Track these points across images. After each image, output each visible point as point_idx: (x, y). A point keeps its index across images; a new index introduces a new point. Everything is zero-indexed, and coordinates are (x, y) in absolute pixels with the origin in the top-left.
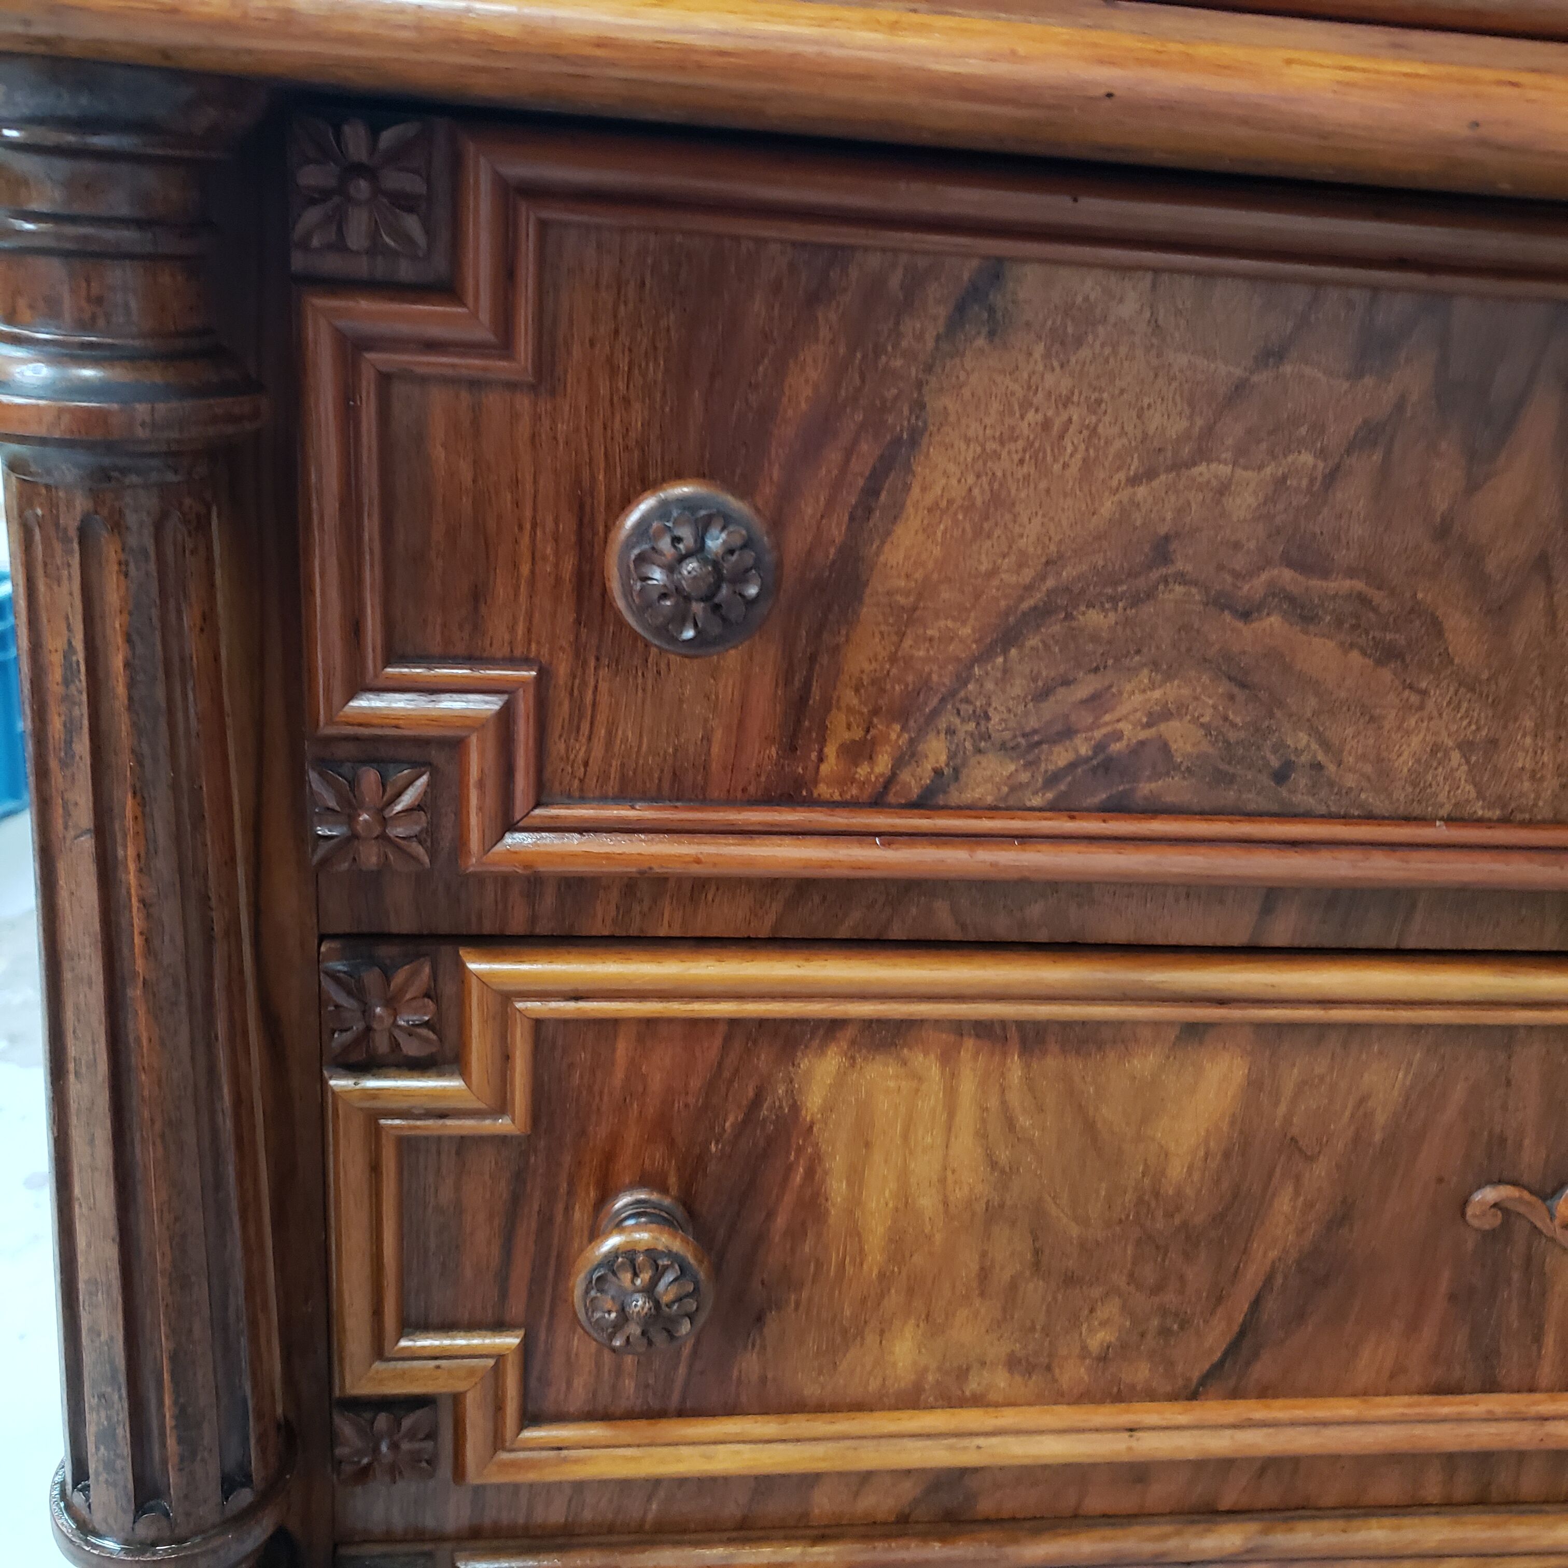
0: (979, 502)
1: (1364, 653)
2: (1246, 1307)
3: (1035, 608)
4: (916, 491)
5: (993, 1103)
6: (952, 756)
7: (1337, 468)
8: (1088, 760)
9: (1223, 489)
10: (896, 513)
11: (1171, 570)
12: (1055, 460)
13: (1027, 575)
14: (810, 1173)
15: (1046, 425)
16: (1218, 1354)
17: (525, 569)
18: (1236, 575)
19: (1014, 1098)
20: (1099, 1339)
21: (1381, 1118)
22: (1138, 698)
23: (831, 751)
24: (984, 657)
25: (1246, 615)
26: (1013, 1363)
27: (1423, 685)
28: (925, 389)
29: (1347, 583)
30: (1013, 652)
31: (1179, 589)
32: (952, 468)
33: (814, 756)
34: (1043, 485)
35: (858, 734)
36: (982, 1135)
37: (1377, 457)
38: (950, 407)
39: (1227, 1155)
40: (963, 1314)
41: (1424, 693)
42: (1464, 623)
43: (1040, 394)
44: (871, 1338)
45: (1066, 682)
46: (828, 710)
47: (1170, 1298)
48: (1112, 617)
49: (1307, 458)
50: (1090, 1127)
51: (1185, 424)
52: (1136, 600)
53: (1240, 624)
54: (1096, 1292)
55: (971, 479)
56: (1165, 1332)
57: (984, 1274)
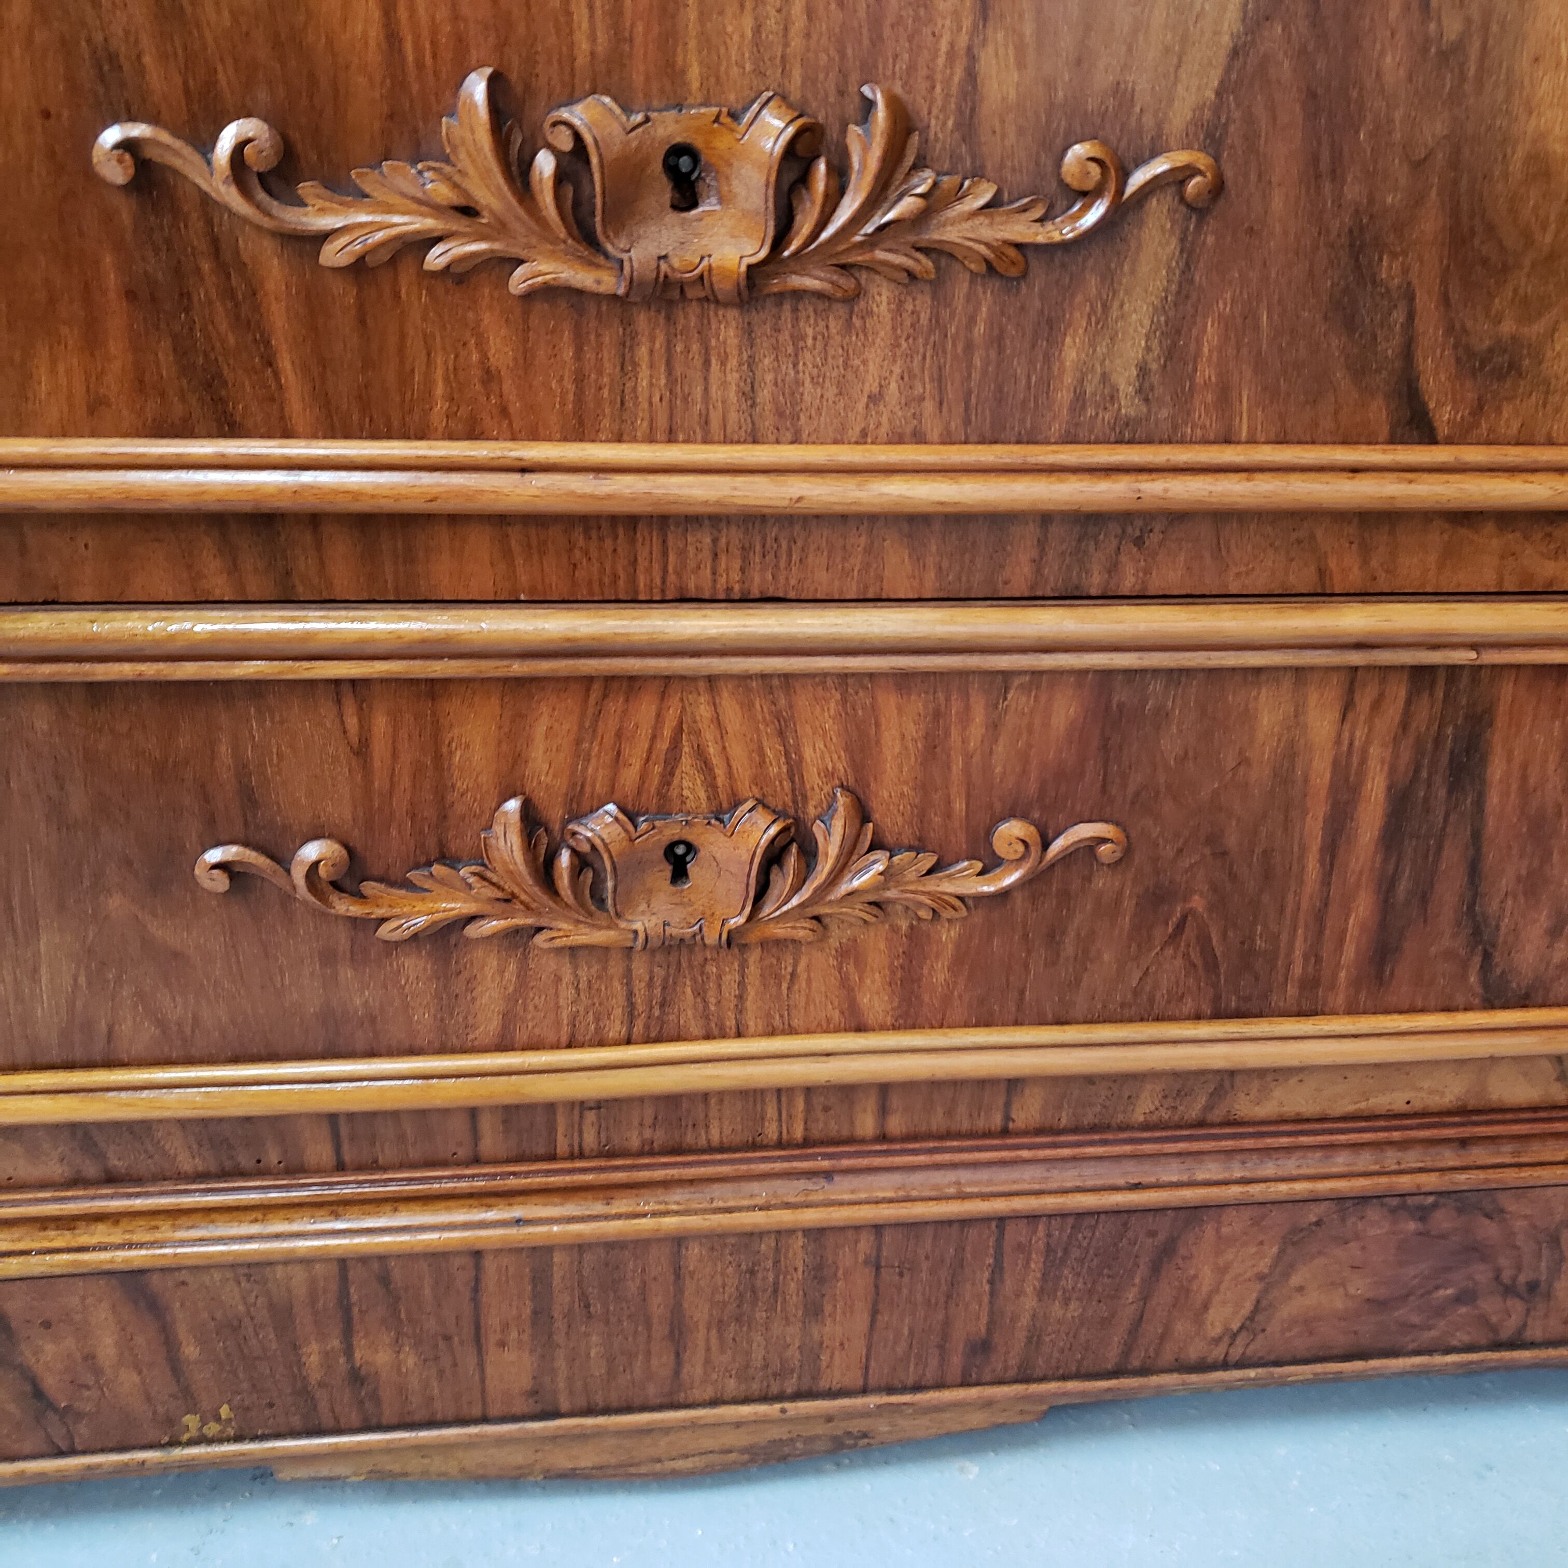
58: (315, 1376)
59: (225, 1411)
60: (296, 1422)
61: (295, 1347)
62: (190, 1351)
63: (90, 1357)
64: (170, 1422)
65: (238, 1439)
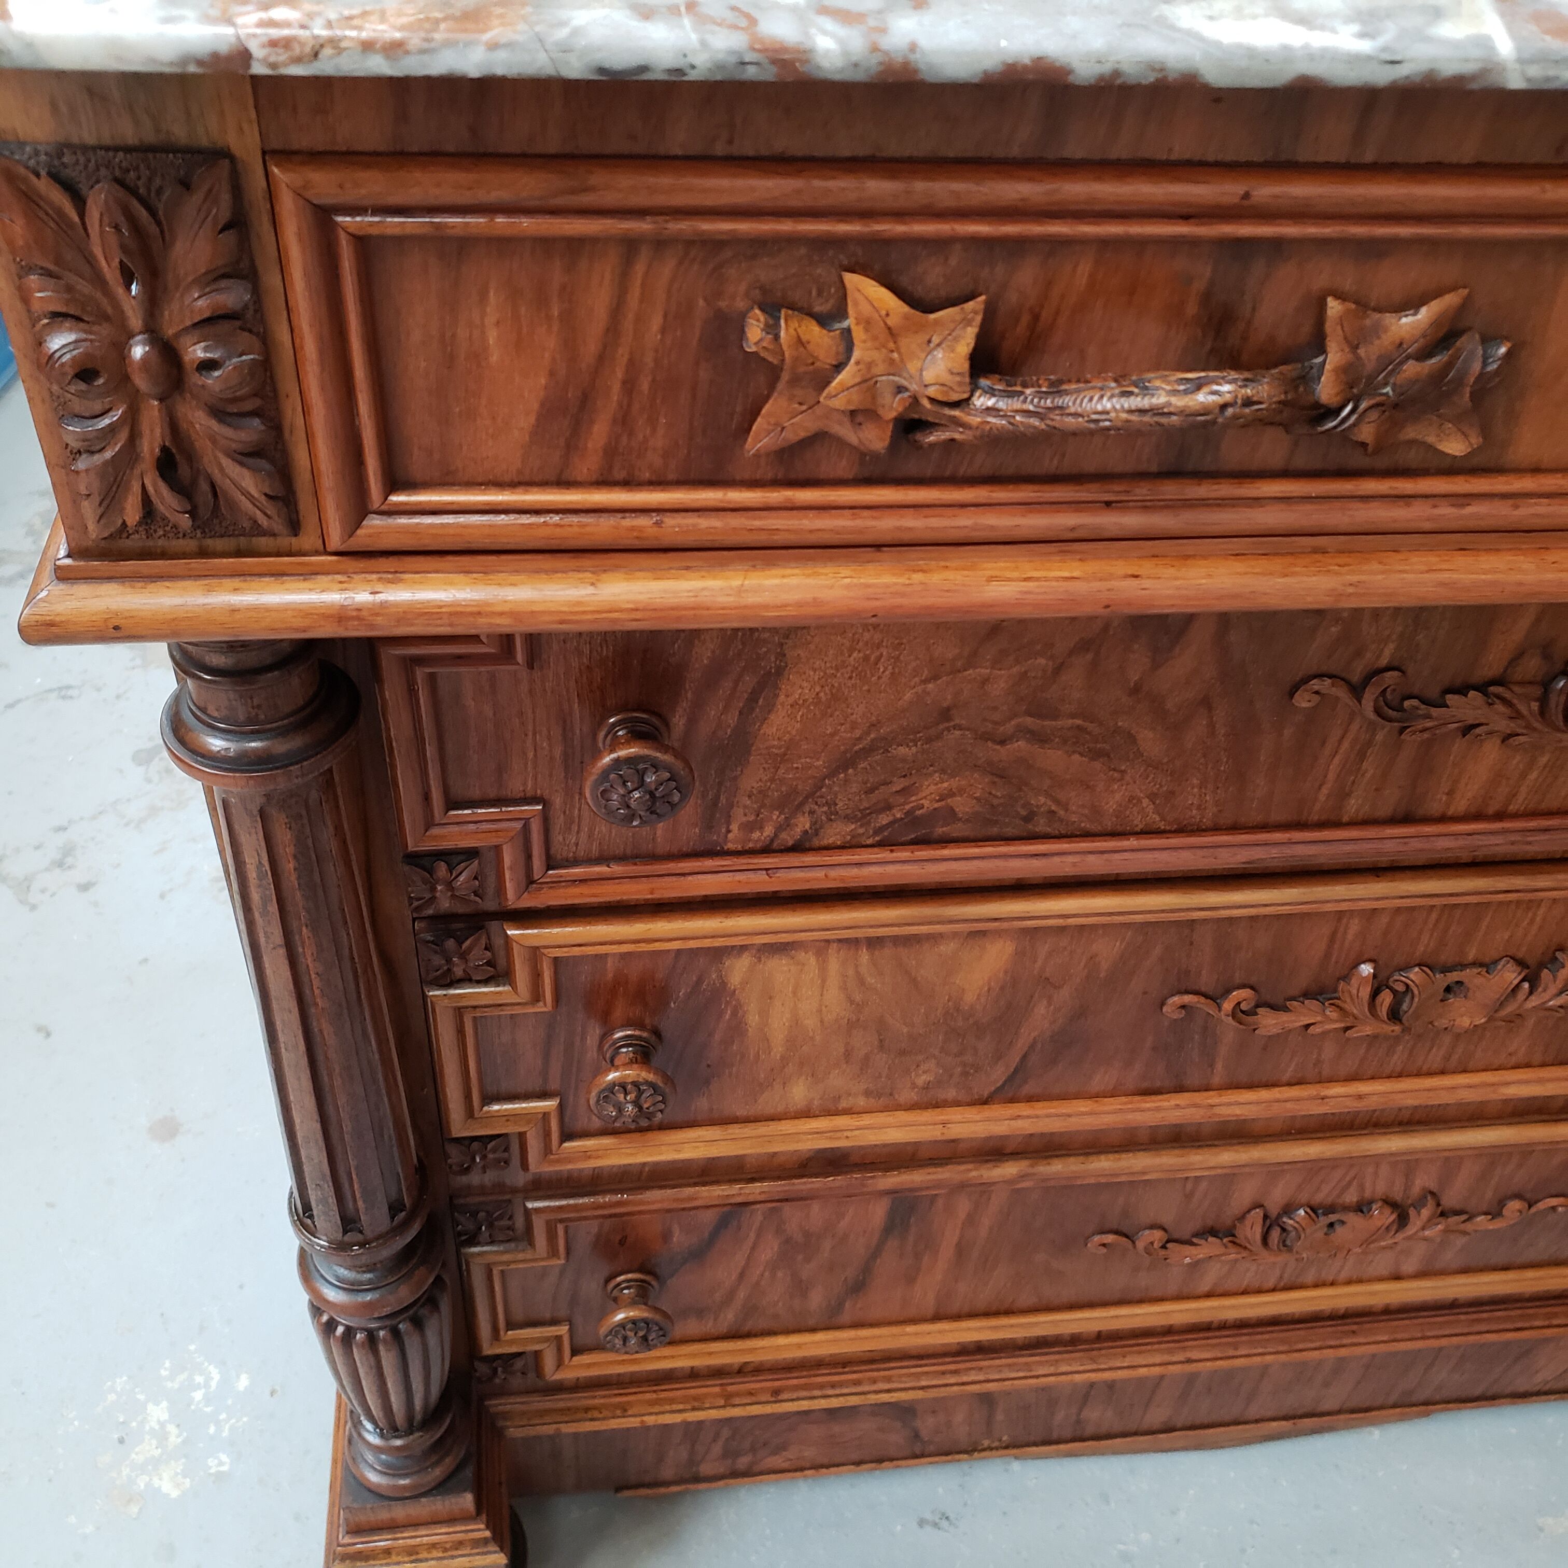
0: (824, 699)
1: (1081, 755)
2: (1018, 1059)
3: (864, 748)
4: (782, 698)
5: (851, 972)
6: (813, 824)
7: (1062, 664)
8: (902, 819)
9: (985, 681)
10: (770, 708)
11: (952, 724)
12: (873, 676)
13: (858, 733)
14: (735, 1013)
15: (866, 658)
16: (1000, 1083)
17: (531, 755)
18: (996, 723)
19: (863, 970)
20: (922, 1080)
21: (1105, 966)
22: (933, 788)
23: (734, 827)
24: (832, 774)
25: (1002, 742)
26: (867, 1093)
27: (1123, 768)
28: (785, 647)
29: (1070, 721)
30: (850, 771)
31: (957, 733)
32: (805, 684)
33: (724, 830)
34: (866, 688)
35: (752, 818)
36: (844, 988)
37: (1089, 656)
38: (802, 655)
39: (1002, 988)
40: (835, 1072)
41: (1123, 772)
42: (1150, 735)
43: (861, 644)
44: (778, 1087)
45: (886, 783)
46: (732, 806)
47: (968, 1058)
48: (914, 749)
49: (1042, 661)
50: (914, 981)
51: (957, 651)
52: (929, 740)
53: (998, 747)
54: (920, 1057)
55: (818, 689)
56: (965, 1074)
57: (848, 1055)
58: (1057, 1422)
59: (1005, 1438)
60: (1038, 1442)
61: (1053, 1414)
62: (1000, 1417)
63: (949, 1422)
64: (976, 1444)
65: (1006, 1448)
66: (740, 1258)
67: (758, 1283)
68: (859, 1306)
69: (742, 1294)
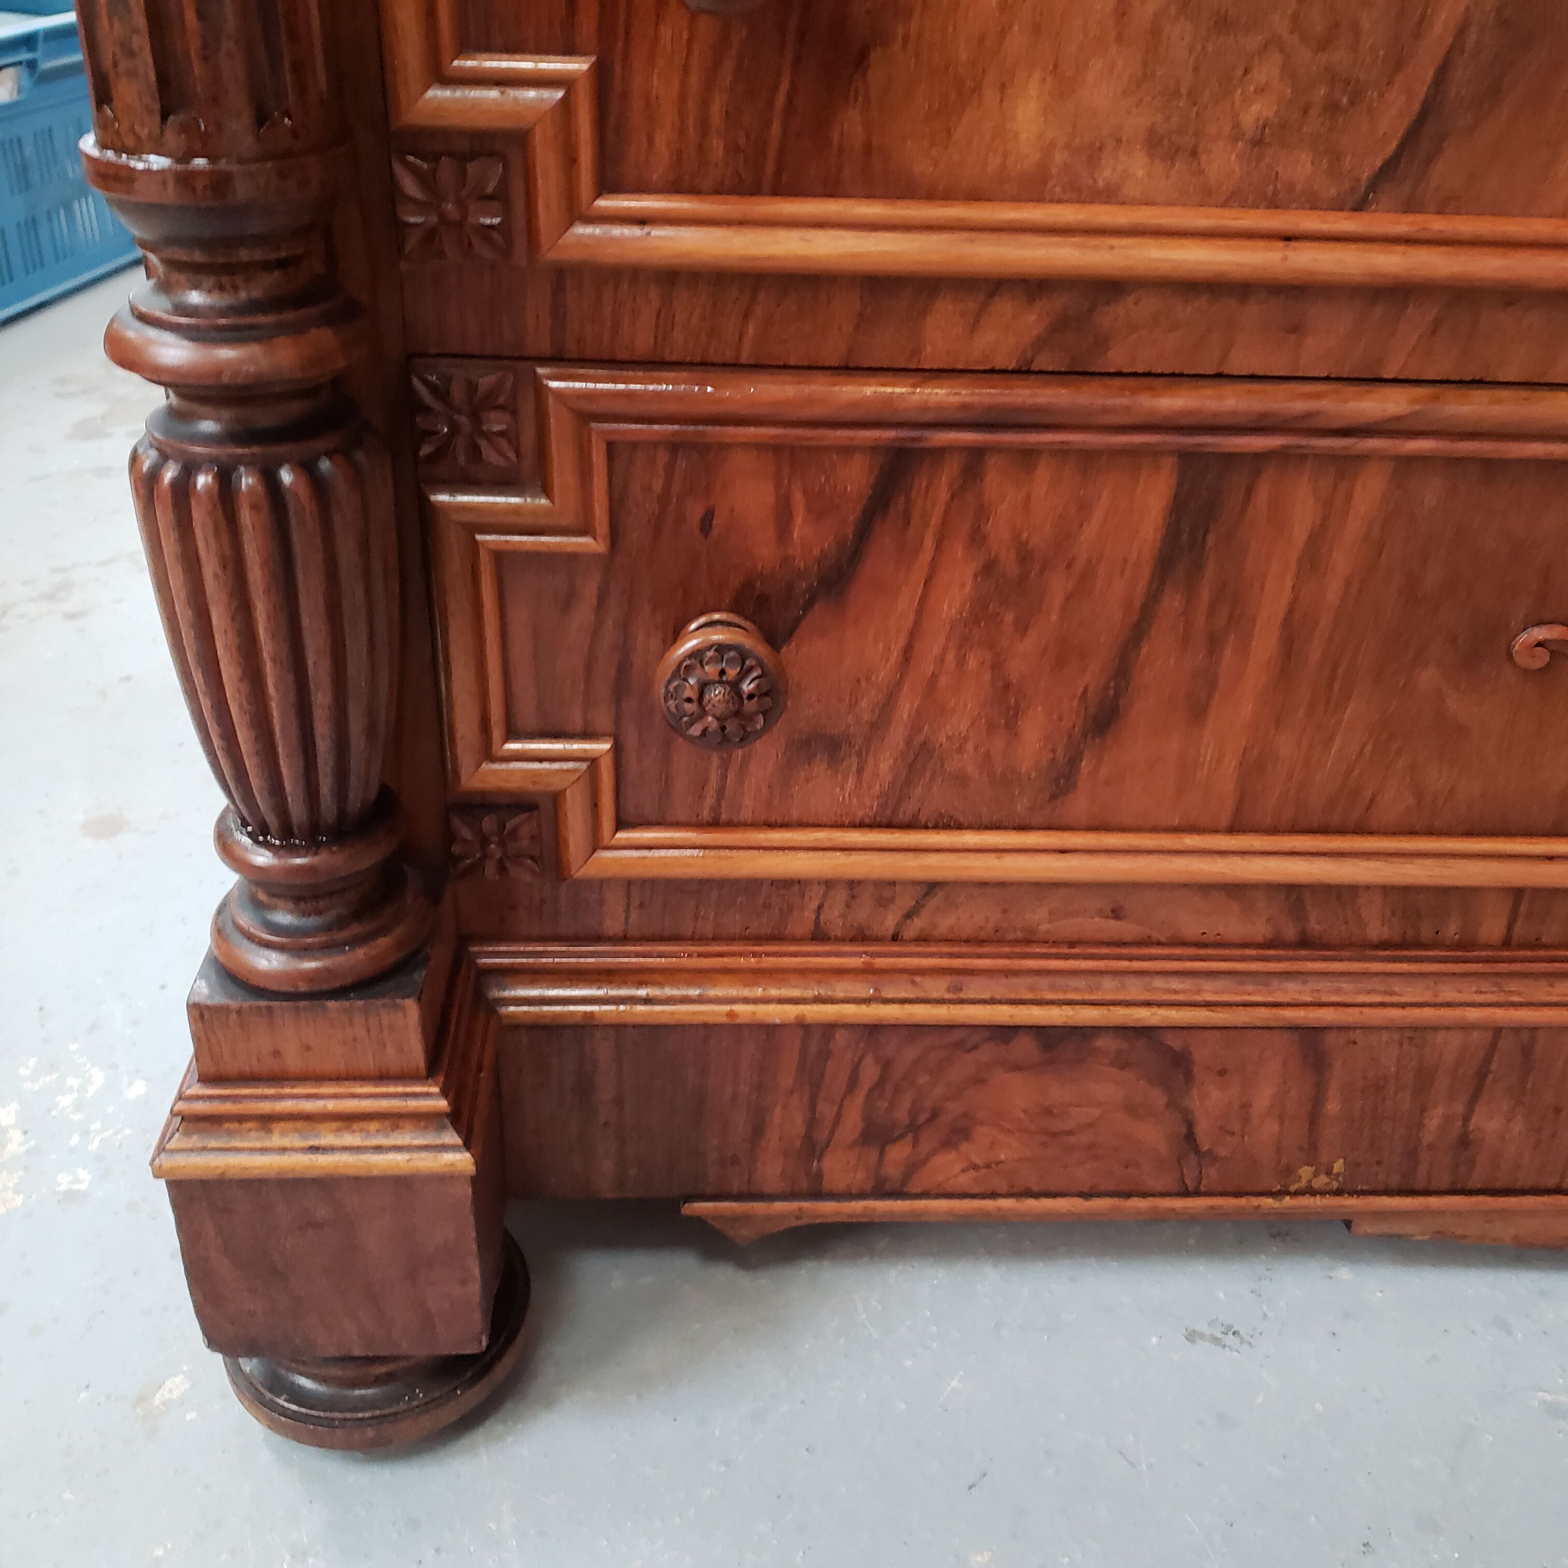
2: (1430, 74)
16: (1393, 145)
20: (1254, 112)
26: (1153, 142)
40: (1097, 64)
44: (990, 96)
47: (1339, 56)
54: (1253, 42)
56: (1332, 108)
58: (1428, 1137)
59: (1338, 1166)
60: (1394, 1180)
61: (1423, 1110)
62: (1332, 1106)
63: (1245, 1106)
64: (1289, 1171)
65: (1338, 1193)
66: (905, 604)
67: (934, 677)
68: (1104, 772)
69: (905, 709)
